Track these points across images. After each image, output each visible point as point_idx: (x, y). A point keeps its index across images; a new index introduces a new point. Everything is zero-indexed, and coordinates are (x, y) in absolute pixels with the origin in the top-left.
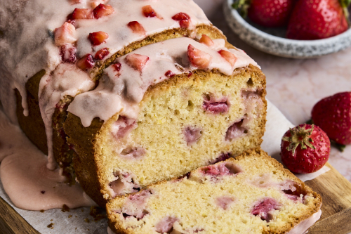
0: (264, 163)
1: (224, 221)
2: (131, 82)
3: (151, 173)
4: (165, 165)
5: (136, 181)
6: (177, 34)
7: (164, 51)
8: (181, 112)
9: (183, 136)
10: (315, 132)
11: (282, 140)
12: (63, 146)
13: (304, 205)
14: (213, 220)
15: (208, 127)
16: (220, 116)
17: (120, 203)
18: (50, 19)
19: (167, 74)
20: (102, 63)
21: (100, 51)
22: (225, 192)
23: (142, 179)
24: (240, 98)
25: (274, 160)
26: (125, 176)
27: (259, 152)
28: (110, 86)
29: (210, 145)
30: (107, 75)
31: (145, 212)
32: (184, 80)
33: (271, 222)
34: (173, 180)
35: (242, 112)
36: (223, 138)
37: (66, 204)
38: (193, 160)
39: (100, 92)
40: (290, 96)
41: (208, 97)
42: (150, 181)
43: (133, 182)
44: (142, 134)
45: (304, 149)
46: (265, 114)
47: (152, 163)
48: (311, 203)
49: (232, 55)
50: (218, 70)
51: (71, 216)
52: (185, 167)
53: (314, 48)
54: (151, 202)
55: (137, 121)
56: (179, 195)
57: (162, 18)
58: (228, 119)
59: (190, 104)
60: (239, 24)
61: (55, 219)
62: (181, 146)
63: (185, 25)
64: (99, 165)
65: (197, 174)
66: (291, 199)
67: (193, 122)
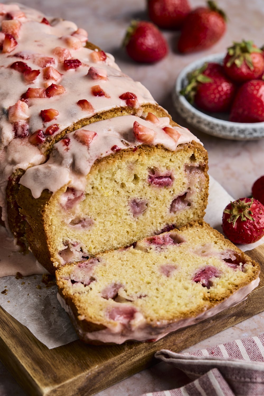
0: (206, 234)
1: (166, 288)
2: (79, 155)
3: (99, 242)
4: (113, 236)
5: (85, 250)
6: (124, 112)
7: (111, 128)
8: (127, 185)
9: (129, 207)
10: (254, 205)
11: (224, 213)
12: (17, 217)
13: (243, 273)
14: (156, 286)
15: (153, 200)
16: (165, 190)
17: (69, 271)
18: (5, 98)
19: (113, 148)
20: (53, 138)
21: (50, 127)
22: (168, 260)
23: (90, 248)
24: (184, 172)
25: (215, 231)
26: (74, 245)
27: (201, 224)
28: (59, 160)
29: (155, 217)
30: (57, 149)
31: (92, 279)
32: (129, 154)
33: (212, 288)
34: (120, 249)
35: (185, 186)
36: (168, 210)
37: (19, 271)
38: (139, 231)
39: (50, 165)
40: (233, 175)
41: (153, 171)
42: (99, 250)
43: (82, 250)
44: (90, 206)
45: (244, 221)
46: (207, 188)
47: (100, 233)
48: (250, 271)
49: (175, 132)
50: (162, 146)
51: (24, 283)
52: (132, 238)
53: (255, 130)
54: (98, 270)
55: (85, 193)
56: (125, 263)
57: (110, 97)
58: (172, 192)
59: (136, 178)
60: (186, 109)
61: (9, 286)
62: (128, 217)
63: (131, 104)
64: (49, 234)
65: (143, 244)
66: (231, 267)
67: (139, 195)
